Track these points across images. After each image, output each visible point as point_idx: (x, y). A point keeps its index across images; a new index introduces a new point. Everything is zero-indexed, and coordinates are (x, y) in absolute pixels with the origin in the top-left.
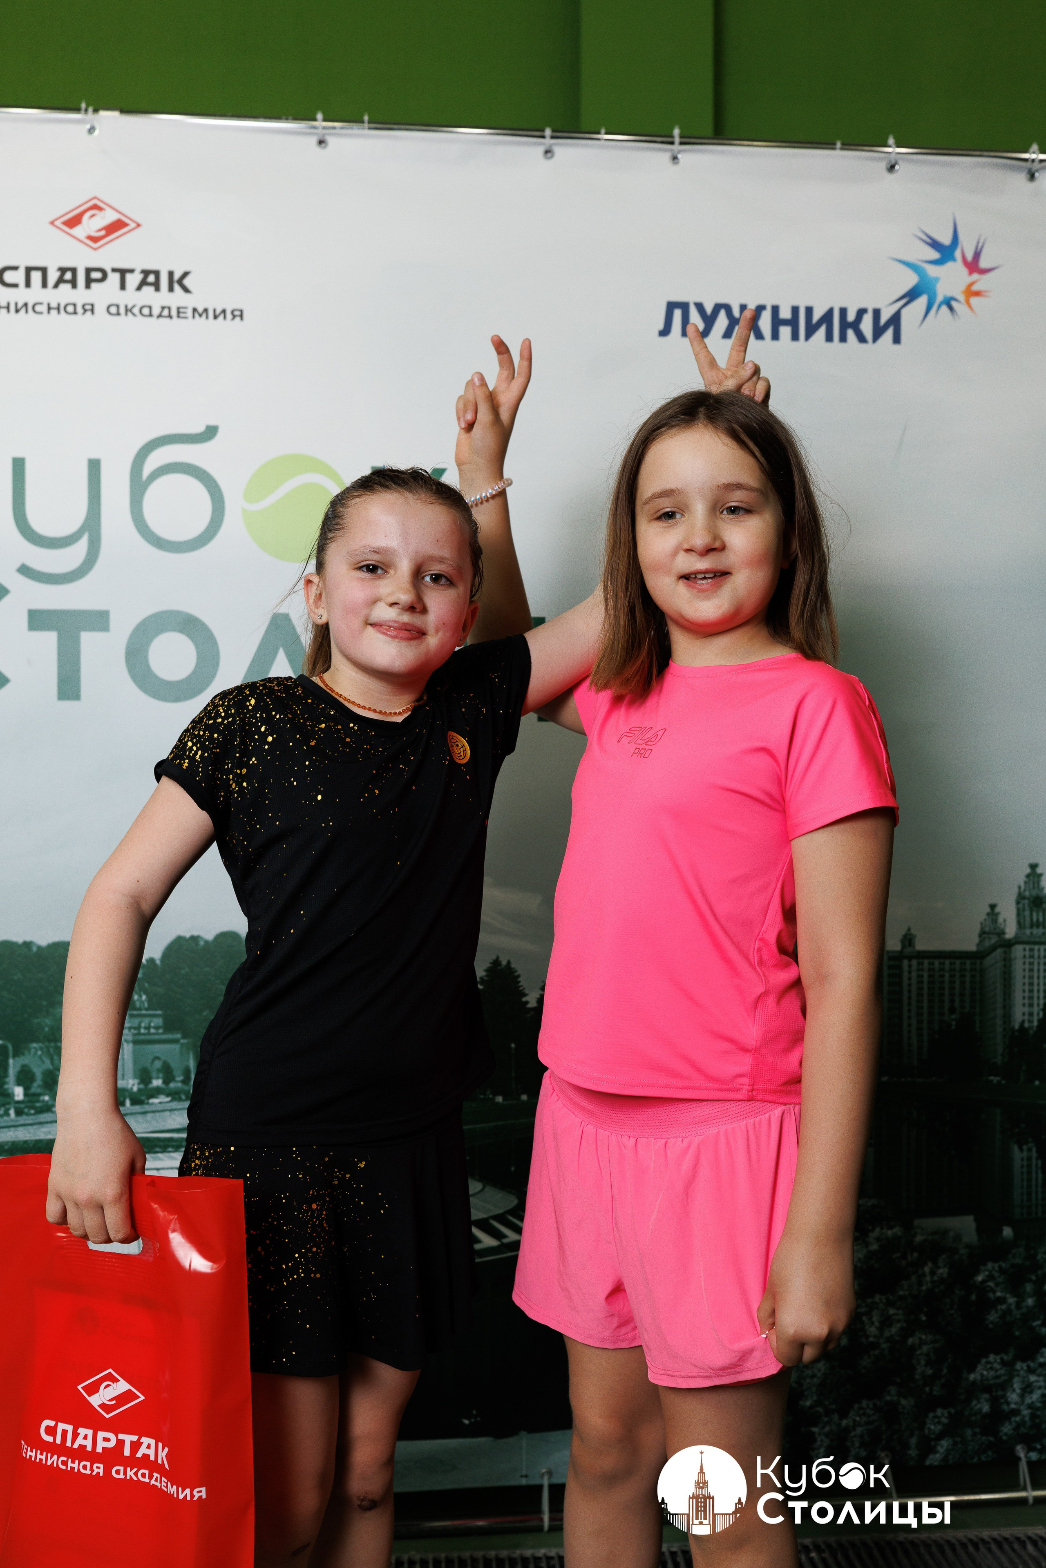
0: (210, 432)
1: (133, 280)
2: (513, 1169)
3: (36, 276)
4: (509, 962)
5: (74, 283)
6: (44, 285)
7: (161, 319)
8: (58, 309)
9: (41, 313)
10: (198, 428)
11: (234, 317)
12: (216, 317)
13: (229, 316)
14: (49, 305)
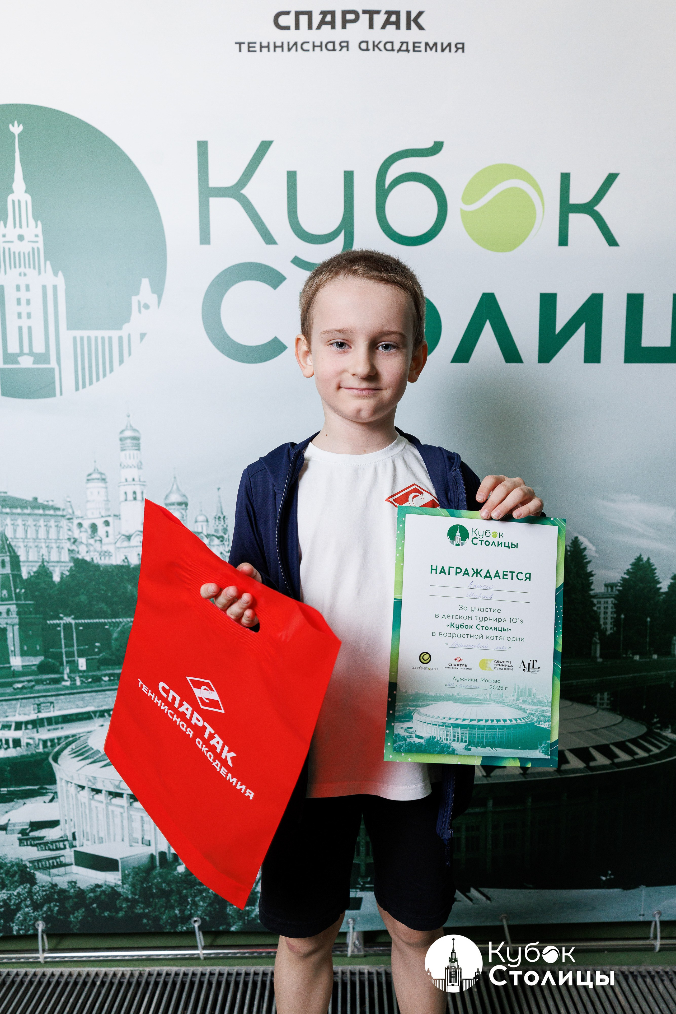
0: (437, 147)
1: (379, 20)
2: (644, 707)
3: (304, 19)
4: (649, 559)
5: (333, 24)
6: (310, 27)
7: (400, 52)
8: (321, 46)
9: (308, 51)
10: (429, 144)
11: (458, 49)
12: (443, 50)
13: (453, 49)
14: (314, 43)
